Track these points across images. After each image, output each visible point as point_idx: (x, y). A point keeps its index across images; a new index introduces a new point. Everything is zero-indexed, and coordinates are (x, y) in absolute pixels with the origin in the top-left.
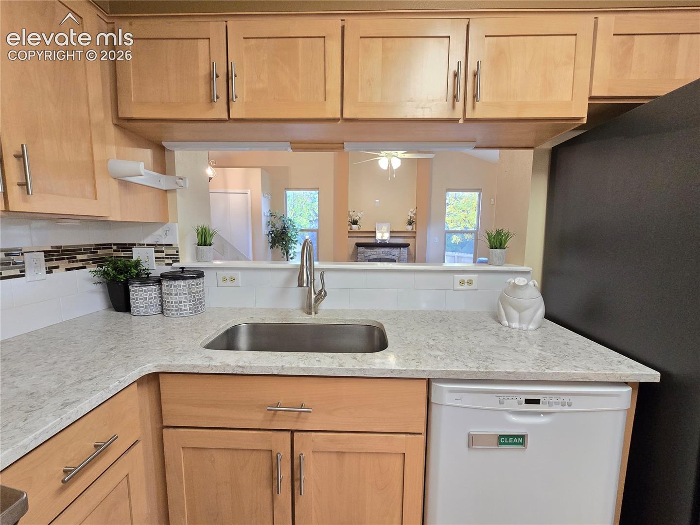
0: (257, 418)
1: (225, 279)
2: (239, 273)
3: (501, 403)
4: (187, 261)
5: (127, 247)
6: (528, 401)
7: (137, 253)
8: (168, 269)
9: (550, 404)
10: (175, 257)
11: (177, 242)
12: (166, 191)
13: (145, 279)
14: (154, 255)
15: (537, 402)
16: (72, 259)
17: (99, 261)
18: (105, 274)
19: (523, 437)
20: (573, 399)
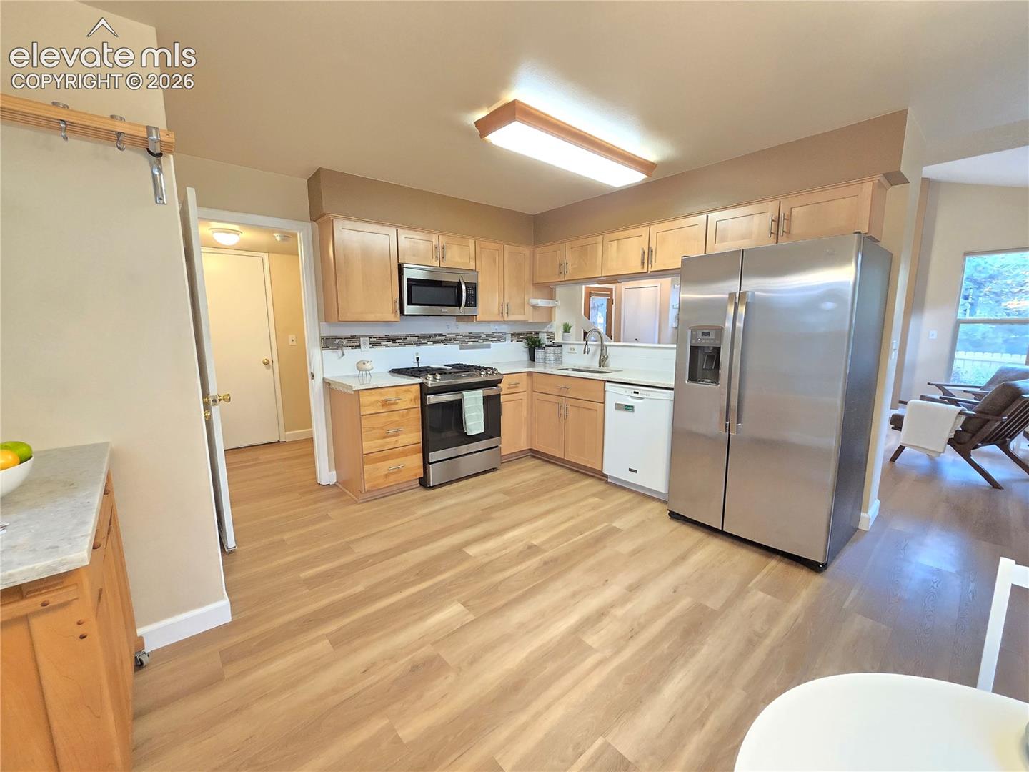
0: (555, 391)
1: (571, 349)
2: (576, 346)
3: (626, 392)
4: (558, 340)
5: (537, 333)
6: (635, 392)
7: (541, 336)
8: (551, 343)
9: (642, 394)
10: (553, 338)
11: (554, 331)
12: (552, 307)
13: (540, 346)
14: (546, 337)
15: (637, 393)
16: (518, 337)
17: (527, 339)
18: (528, 344)
19: (632, 407)
20: (650, 393)
